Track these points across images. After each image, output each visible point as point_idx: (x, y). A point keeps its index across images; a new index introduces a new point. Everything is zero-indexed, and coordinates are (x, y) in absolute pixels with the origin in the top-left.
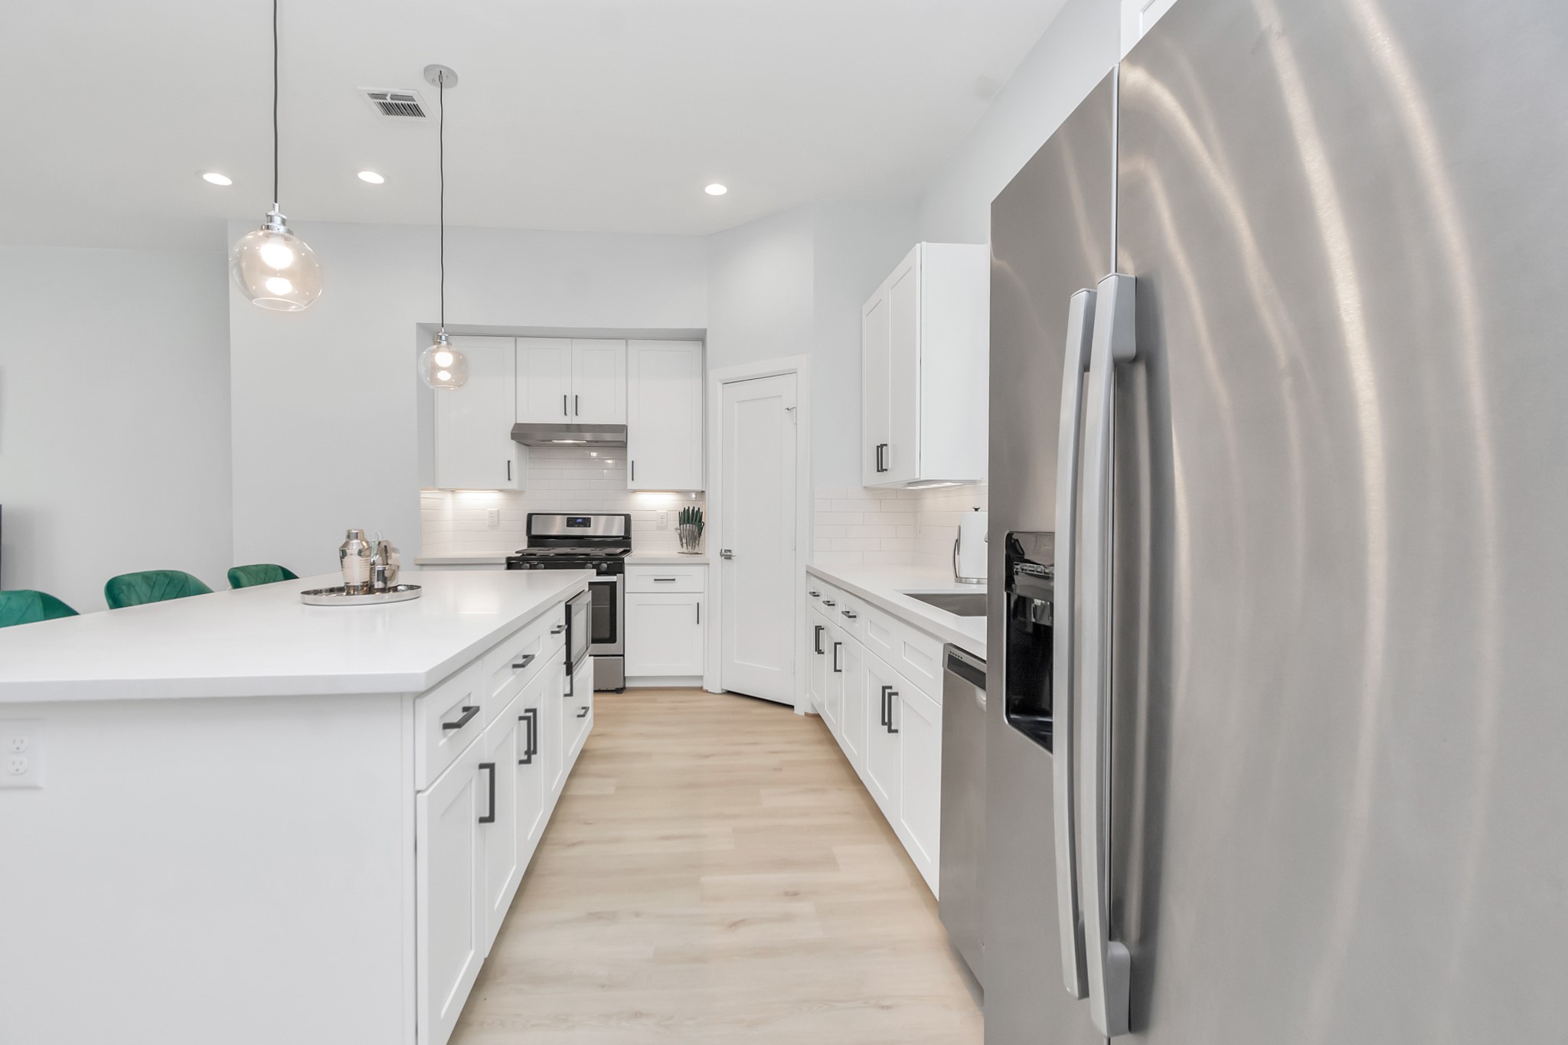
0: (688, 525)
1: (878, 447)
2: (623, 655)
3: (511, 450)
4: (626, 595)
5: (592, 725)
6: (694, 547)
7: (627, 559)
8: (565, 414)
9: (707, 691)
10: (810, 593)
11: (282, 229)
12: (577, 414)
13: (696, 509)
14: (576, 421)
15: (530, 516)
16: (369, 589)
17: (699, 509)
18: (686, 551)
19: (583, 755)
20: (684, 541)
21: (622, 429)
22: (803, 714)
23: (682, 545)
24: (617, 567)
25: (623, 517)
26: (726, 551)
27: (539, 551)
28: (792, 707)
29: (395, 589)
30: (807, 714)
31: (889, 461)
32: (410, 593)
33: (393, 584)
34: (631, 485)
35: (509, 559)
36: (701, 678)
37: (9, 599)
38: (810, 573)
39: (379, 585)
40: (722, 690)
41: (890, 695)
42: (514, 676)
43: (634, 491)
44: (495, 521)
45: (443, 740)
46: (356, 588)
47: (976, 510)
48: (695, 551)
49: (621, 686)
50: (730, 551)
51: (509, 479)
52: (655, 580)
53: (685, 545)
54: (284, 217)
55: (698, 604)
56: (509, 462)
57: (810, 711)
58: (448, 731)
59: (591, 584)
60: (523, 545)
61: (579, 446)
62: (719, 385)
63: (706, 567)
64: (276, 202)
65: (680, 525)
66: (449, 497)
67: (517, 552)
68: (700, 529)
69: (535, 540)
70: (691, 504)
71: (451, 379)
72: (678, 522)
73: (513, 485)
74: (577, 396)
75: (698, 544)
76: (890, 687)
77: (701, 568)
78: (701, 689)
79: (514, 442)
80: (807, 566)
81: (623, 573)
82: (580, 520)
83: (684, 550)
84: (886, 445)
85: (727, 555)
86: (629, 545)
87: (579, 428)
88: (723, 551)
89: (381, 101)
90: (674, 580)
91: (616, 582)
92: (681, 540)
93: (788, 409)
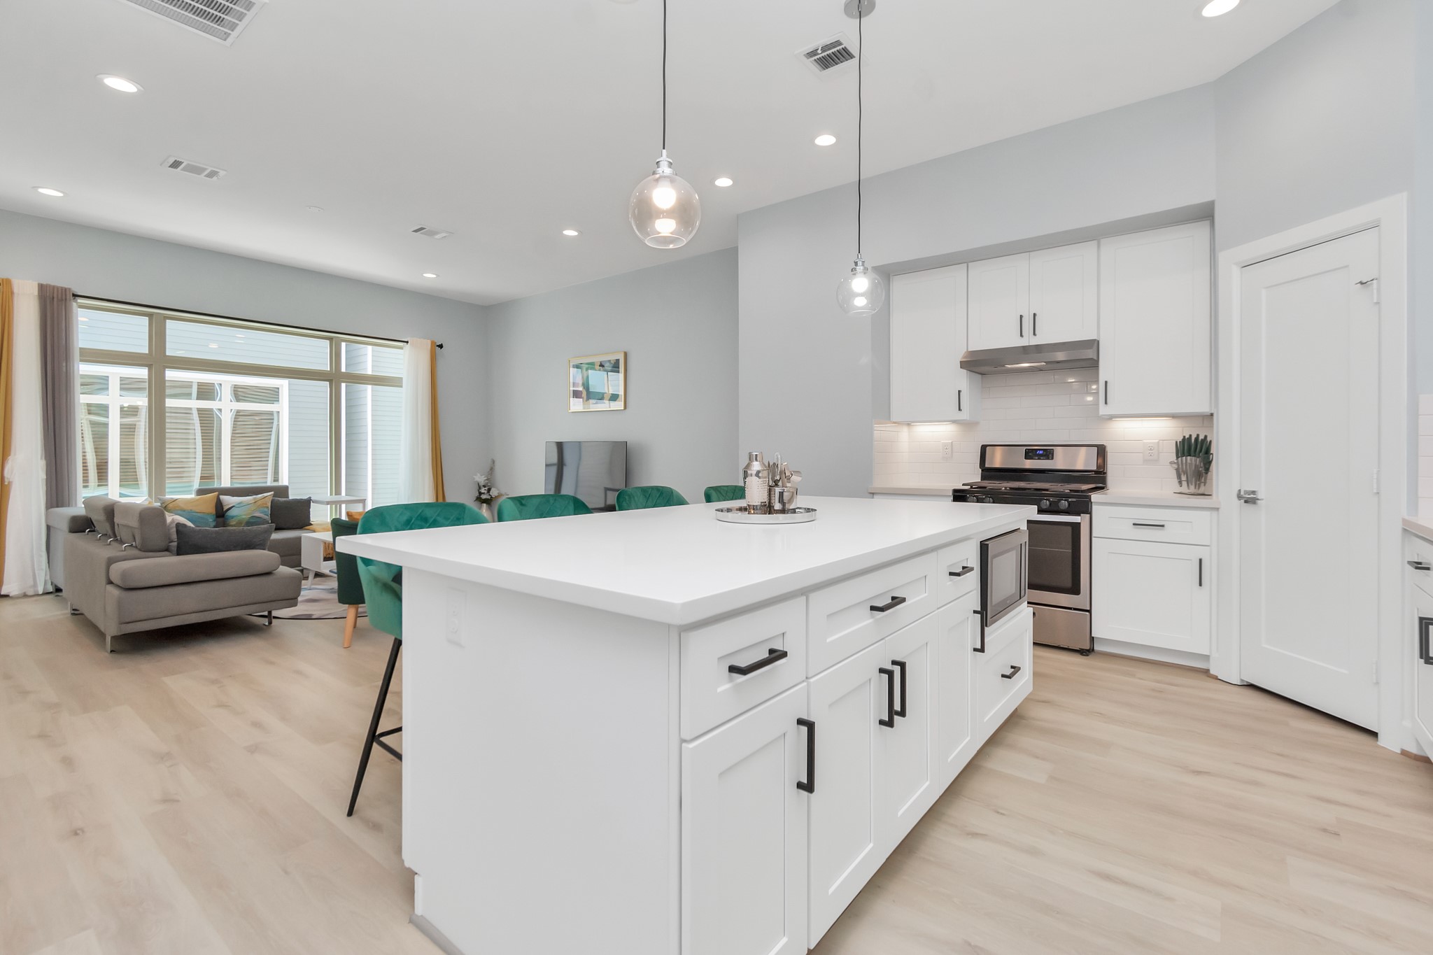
0: (1189, 458)
2: (1090, 611)
3: (962, 380)
4: (1093, 539)
5: (1031, 689)
6: (1198, 486)
7: (1095, 497)
8: (1021, 335)
9: (1216, 678)
10: (1409, 563)
11: (668, 171)
12: (1034, 334)
13: (1201, 437)
14: (1034, 341)
15: (984, 448)
16: (768, 509)
17: (1206, 437)
18: (1186, 491)
19: (1014, 720)
20: (1184, 478)
21: (1094, 344)
22: (1399, 752)
23: (1180, 483)
24: (1082, 506)
25: (1096, 448)
26: (1246, 492)
27: (990, 484)
28: (1374, 734)
29: (794, 511)
30: (1404, 753)
32: (807, 516)
33: (792, 507)
34: (1104, 410)
35: (955, 491)
36: (1206, 658)
37: (555, 500)
38: (1410, 531)
39: (777, 506)
40: (1242, 680)
42: (871, 621)
43: (1111, 418)
44: (949, 452)
45: (726, 685)
46: (755, 508)
48: (1202, 490)
49: (1087, 647)
50: (1254, 492)
51: (960, 409)
52: (1134, 524)
53: (1184, 483)
54: (671, 161)
55: (1200, 560)
56: (959, 392)
57: (1413, 749)
58: (735, 675)
59: (1029, 522)
60: (975, 477)
61: (1040, 369)
62: (1236, 271)
63: (1215, 513)
64: (664, 148)
65: (1177, 457)
66: (905, 429)
67: (963, 485)
68: (1207, 464)
69: (989, 473)
70: (1192, 431)
71: (867, 304)
72: (1175, 454)
73: (964, 415)
74: (1035, 315)
75: (1205, 483)
77: (1207, 513)
78: (1206, 672)
79: (964, 371)
80: (1404, 521)
81: (1090, 513)
82: (1041, 452)
83: (1184, 489)
85: (1249, 499)
86: (1104, 481)
87: (1039, 349)
88: (1242, 493)
89: (816, 58)
90: (1163, 526)
91: (1080, 523)
92: (1179, 477)
93: (1361, 283)
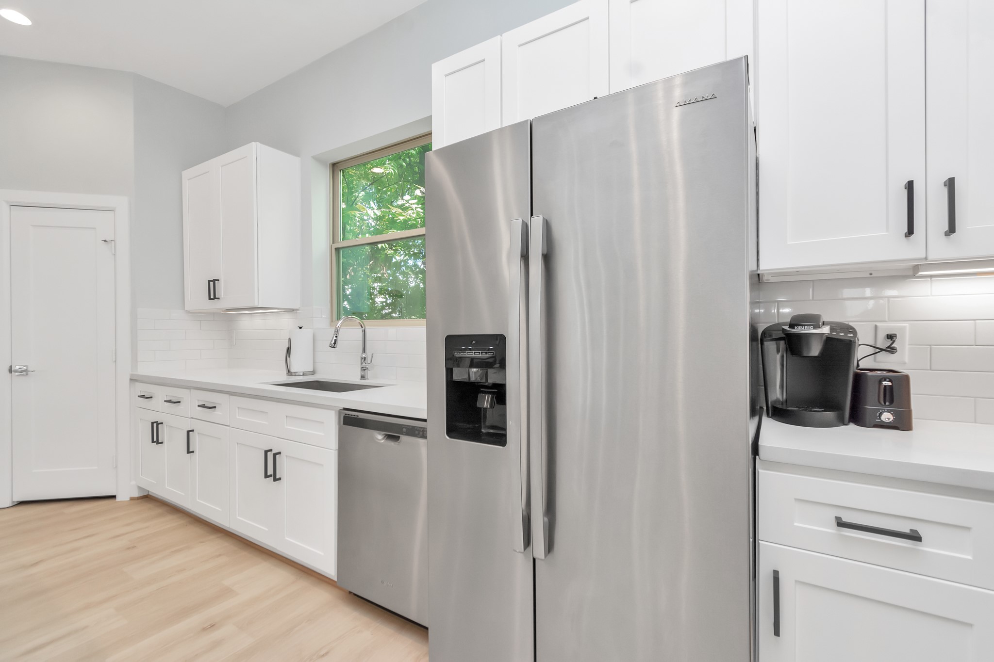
1: (209, 281)
10: (139, 396)
22: (130, 499)
26: (20, 367)
28: (114, 497)
30: (132, 499)
31: (220, 292)
38: (136, 380)
40: (13, 502)
41: (275, 455)
47: (301, 328)
50: (25, 367)
57: (137, 495)
76: (271, 450)
80: (132, 375)
84: (218, 280)
85: (22, 371)
88: (15, 368)
93: (105, 241)
